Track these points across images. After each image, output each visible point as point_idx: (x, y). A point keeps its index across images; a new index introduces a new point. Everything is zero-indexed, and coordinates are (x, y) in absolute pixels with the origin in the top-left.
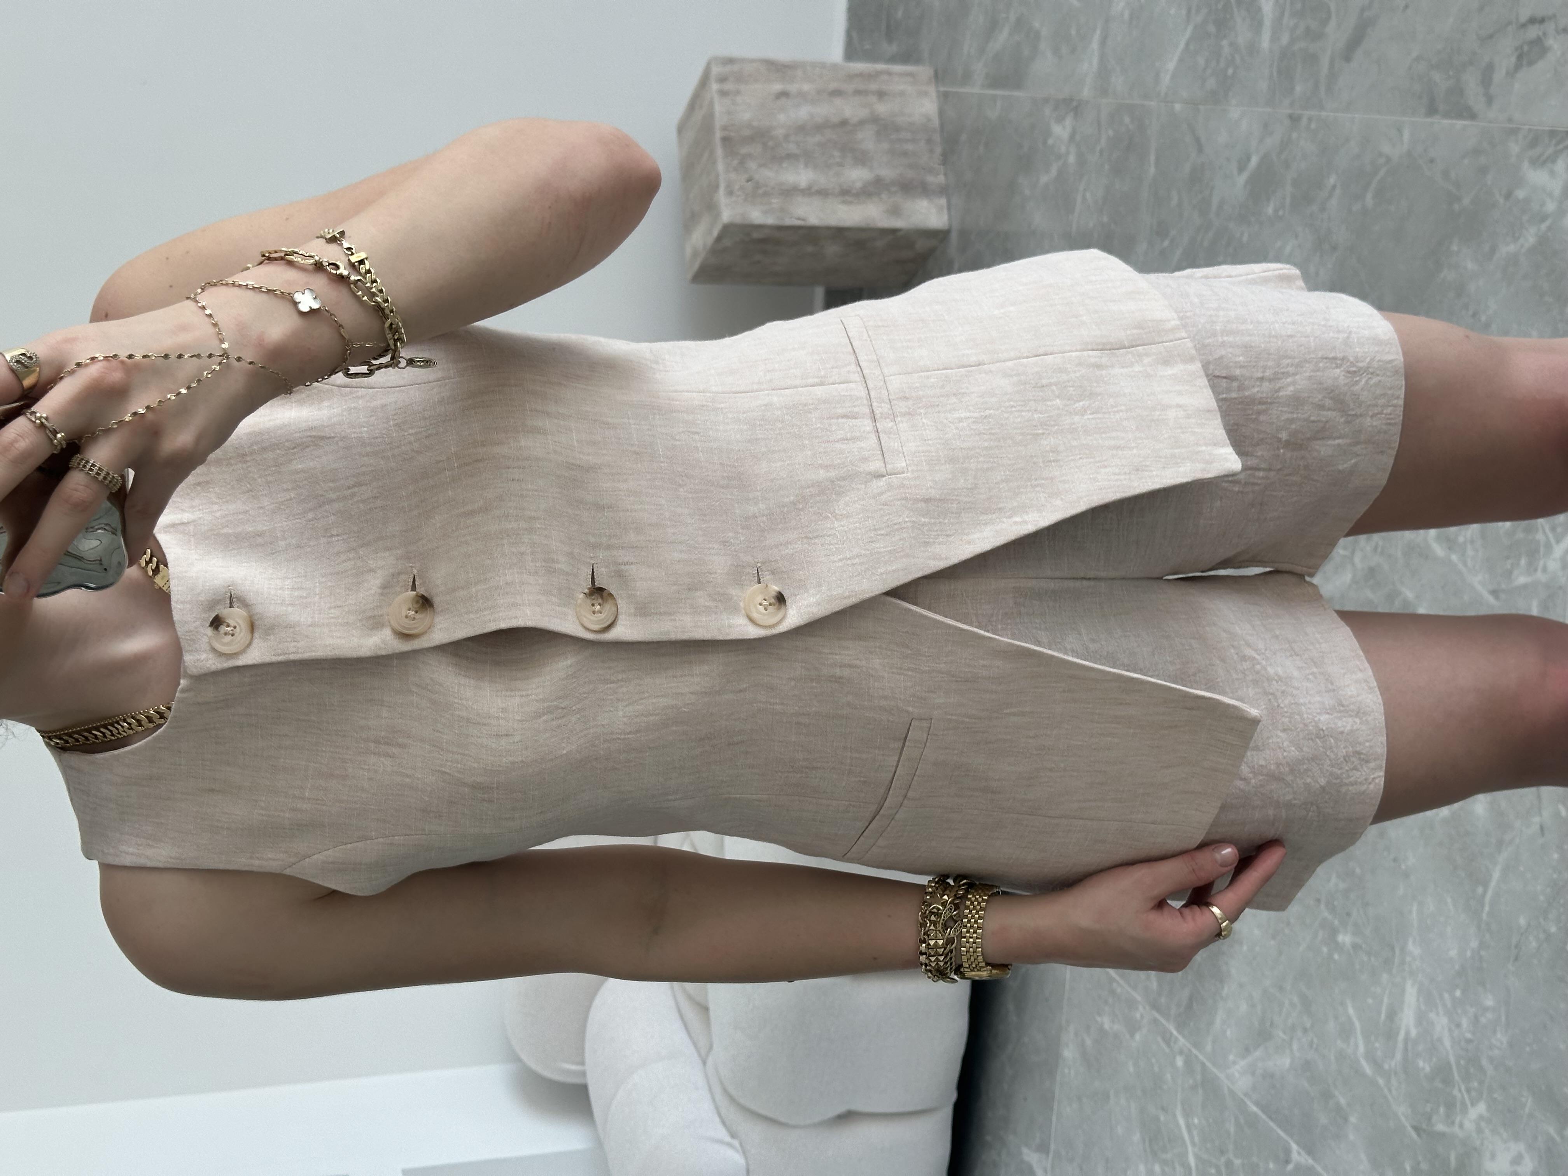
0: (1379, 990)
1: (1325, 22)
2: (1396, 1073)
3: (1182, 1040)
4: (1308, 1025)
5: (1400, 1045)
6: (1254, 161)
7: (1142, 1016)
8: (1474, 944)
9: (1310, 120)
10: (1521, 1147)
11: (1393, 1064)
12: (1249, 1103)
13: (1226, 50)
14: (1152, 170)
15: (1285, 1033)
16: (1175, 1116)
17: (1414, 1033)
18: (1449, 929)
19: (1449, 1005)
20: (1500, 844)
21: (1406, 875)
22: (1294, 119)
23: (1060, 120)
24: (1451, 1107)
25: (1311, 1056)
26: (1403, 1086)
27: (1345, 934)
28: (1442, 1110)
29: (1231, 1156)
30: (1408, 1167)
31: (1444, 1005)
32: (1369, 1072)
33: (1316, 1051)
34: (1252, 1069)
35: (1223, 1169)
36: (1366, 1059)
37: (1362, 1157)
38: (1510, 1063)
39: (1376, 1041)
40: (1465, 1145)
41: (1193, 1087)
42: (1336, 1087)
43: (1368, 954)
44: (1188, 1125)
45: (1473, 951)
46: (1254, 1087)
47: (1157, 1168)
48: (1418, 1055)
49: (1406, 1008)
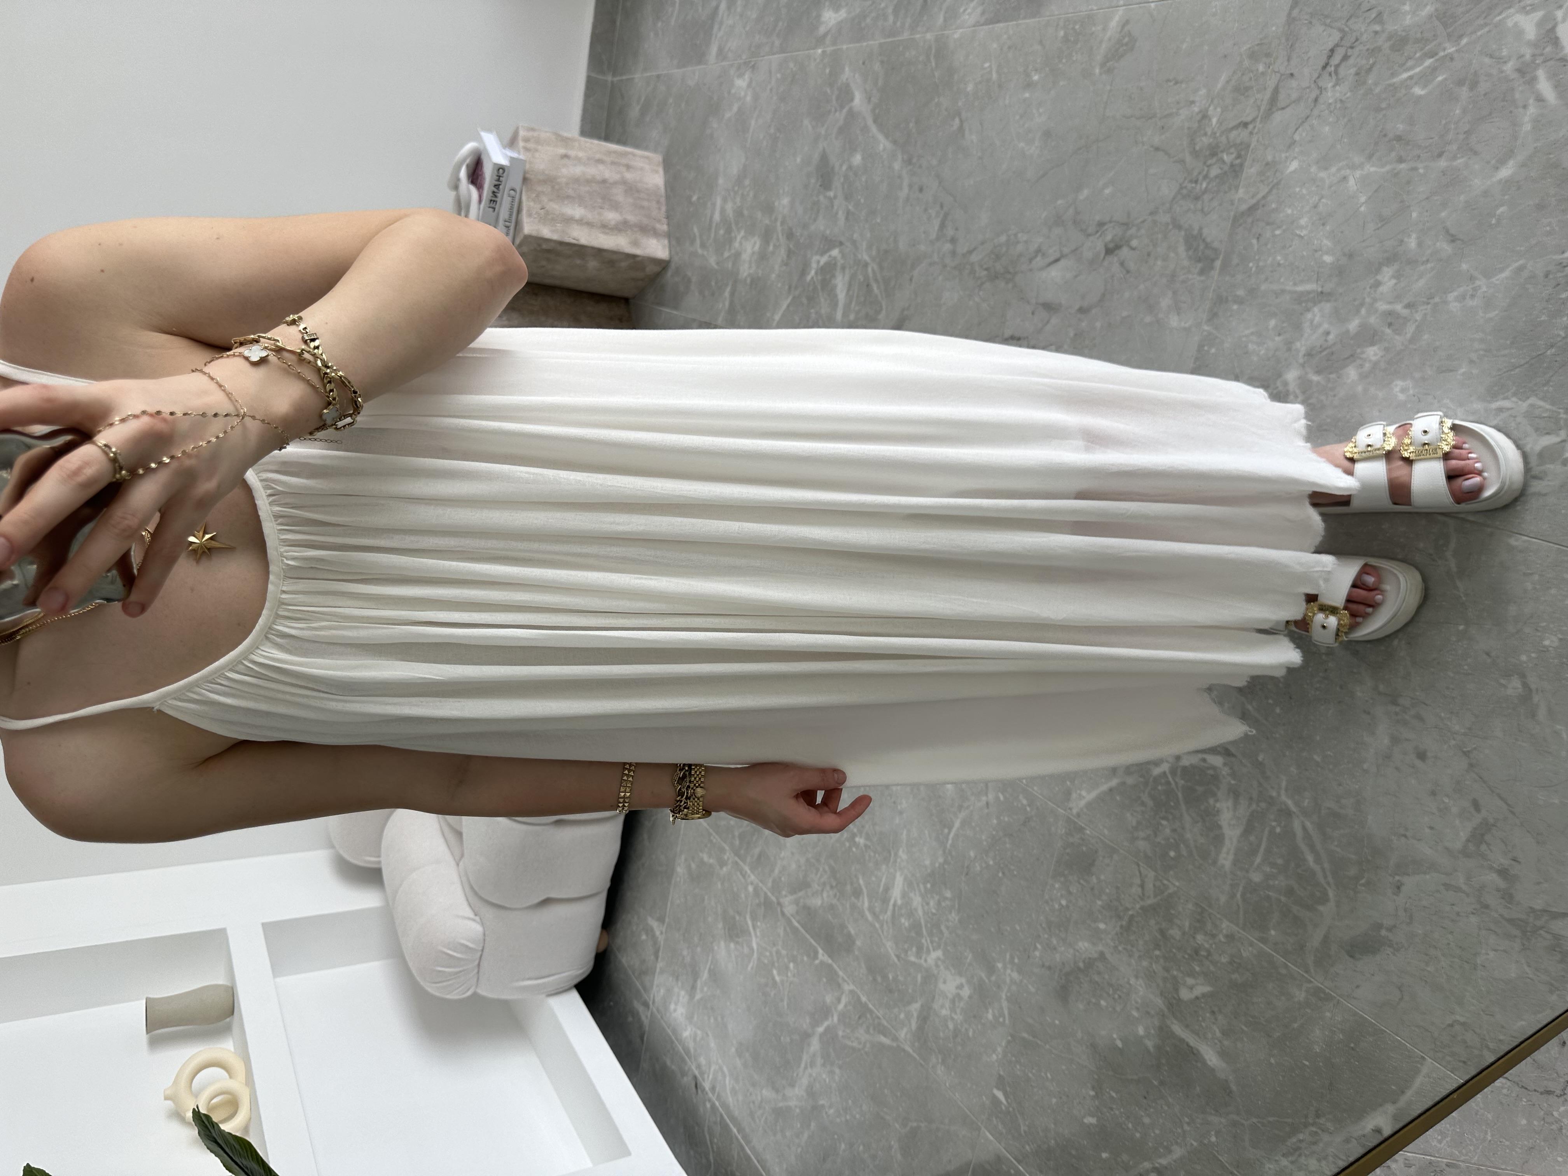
0: (879, 874)
2: (887, 922)
3: (753, 877)
4: (834, 884)
5: (891, 907)
7: (728, 859)
8: (941, 860)
10: (963, 980)
11: (886, 917)
12: (793, 920)
15: (819, 885)
16: (746, 919)
17: (899, 902)
18: (925, 848)
19: (923, 890)
20: (960, 807)
21: (901, 813)
24: (920, 949)
25: (835, 901)
26: (891, 930)
27: (861, 837)
28: (914, 949)
29: (780, 948)
30: (891, 977)
31: (920, 891)
32: (870, 917)
33: (838, 900)
34: (797, 902)
35: (774, 954)
36: (869, 911)
37: (863, 967)
38: (960, 932)
39: (876, 902)
40: (927, 972)
41: (759, 905)
42: (848, 922)
43: (874, 852)
44: (754, 926)
45: (940, 864)
46: (797, 913)
47: (732, 945)
48: (902, 915)
49: (896, 888)
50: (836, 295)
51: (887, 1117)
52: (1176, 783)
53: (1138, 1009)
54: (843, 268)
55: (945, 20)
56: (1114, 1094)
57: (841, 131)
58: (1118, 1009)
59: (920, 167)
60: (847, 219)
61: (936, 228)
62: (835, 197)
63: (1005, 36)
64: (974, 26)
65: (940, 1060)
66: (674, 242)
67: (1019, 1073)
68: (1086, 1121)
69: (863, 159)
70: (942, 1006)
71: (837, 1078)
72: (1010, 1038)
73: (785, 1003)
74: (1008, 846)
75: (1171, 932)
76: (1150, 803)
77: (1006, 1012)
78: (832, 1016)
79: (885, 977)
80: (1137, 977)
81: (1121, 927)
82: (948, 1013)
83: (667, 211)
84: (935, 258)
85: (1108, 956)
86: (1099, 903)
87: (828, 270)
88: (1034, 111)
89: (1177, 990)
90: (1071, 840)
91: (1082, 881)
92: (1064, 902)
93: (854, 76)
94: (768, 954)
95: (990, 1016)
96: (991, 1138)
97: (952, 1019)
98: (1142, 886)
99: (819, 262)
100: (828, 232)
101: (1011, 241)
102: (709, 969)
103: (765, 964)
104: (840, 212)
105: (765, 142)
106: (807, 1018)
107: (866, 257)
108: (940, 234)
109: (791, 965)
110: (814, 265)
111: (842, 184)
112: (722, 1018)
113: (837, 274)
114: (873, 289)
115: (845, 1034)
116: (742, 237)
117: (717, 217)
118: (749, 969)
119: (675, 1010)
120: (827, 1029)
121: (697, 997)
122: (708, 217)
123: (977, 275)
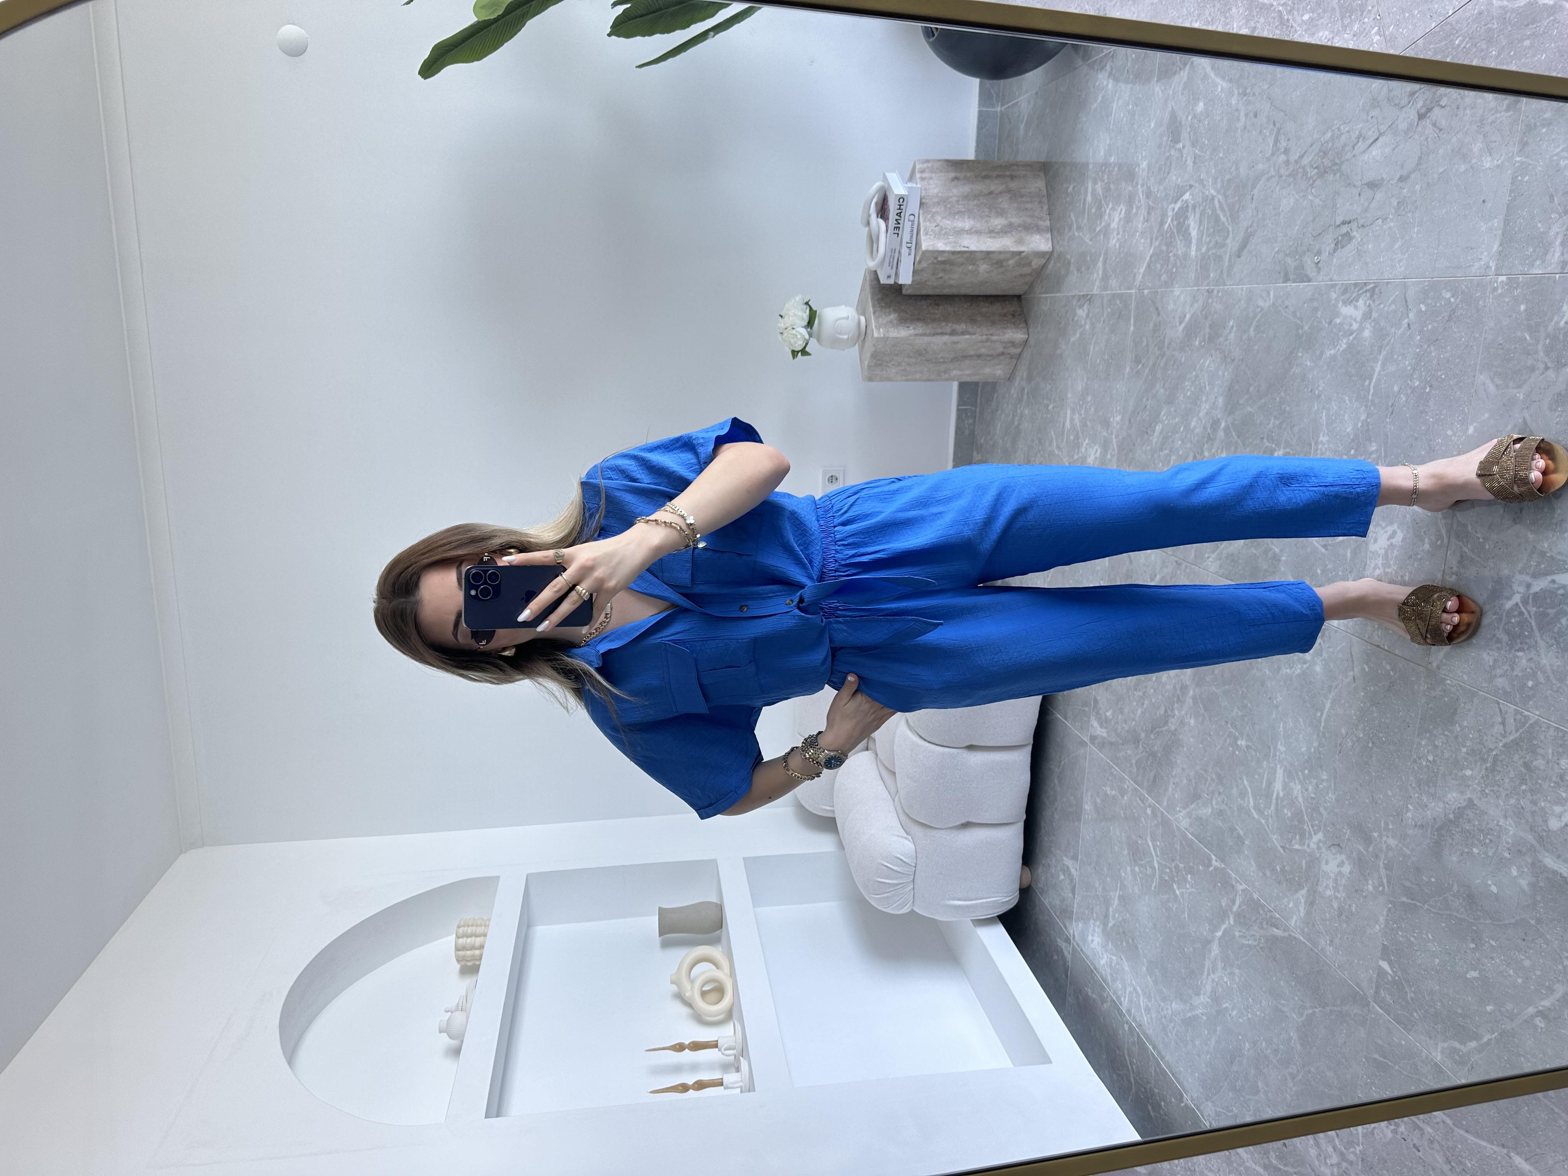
0: (1261, 771)
1: (1226, 238)
2: (1271, 817)
3: (1150, 800)
4: (1221, 791)
5: (1274, 801)
6: (1188, 316)
8: (1316, 744)
9: (1218, 292)
10: (1343, 857)
11: (1270, 812)
12: (1188, 834)
13: (1172, 258)
14: (1132, 328)
15: (1208, 795)
16: (1147, 841)
17: (1281, 794)
18: (1301, 736)
19: (1301, 777)
20: (1330, 688)
21: (1277, 707)
22: (1210, 292)
23: (1081, 307)
24: (1302, 835)
25: (1223, 807)
26: (1276, 823)
27: (1242, 740)
28: (1297, 837)
29: (1177, 862)
30: (1279, 870)
31: (1299, 779)
32: (1256, 816)
33: (1226, 804)
34: (1189, 815)
35: (1174, 869)
36: (1254, 809)
37: (1253, 863)
38: (1337, 810)
39: (1260, 799)
40: (1311, 856)
41: (1157, 825)
42: (1237, 825)
43: (1256, 751)
44: (1154, 846)
45: (1315, 748)
46: (1190, 825)
47: (1137, 869)
48: (1284, 806)
49: (1277, 781)
50: (1190, 234)
51: (1285, 1009)
52: (1529, 612)
53: (1509, 849)
54: (1194, 208)
56: (1493, 943)
57: (1186, 87)
58: (1490, 854)
59: (1254, 94)
60: (1194, 162)
61: (1271, 145)
62: (1184, 147)
65: (1328, 942)
66: (1055, 234)
67: (1401, 939)
68: (1468, 976)
69: (1205, 105)
70: (1327, 887)
71: (1237, 979)
72: (1390, 905)
73: (1186, 915)
74: (1375, 715)
75: (1535, 763)
76: (1505, 638)
77: (1385, 880)
78: (1229, 919)
79: (1273, 870)
80: (1506, 817)
81: (1486, 769)
82: (1333, 892)
83: (1049, 209)
84: (1272, 173)
85: (1475, 802)
86: (1464, 750)
87: (1182, 215)
89: (1546, 822)
90: (1433, 694)
91: (1446, 733)
92: (1431, 758)
94: (1168, 870)
95: (1370, 888)
96: (1381, 1011)
97: (1336, 897)
98: (1503, 723)
99: (1174, 209)
100: (1180, 180)
101: (1336, 135)
102: (1119, 896)
103: (1166, 880)
104: (1189, 159)
105: (1125, 119)
106: (1207, 925)
107: (1213, 192)
108: (1275, 148)
109: (1189, 876)
110: (1170, 214)
111: (1189, 133)
112: (1133, 940)
113: (1189, 215)
114: (1220, 219)
115: (1241, 934)
116: (1111, 209)
117: (1089, 198)
118: (1153, 888)
119: (1092, 941)
120: (1225, 931)
121: (1110, 925)
122: (1082, 201)
123: (1309, 175)
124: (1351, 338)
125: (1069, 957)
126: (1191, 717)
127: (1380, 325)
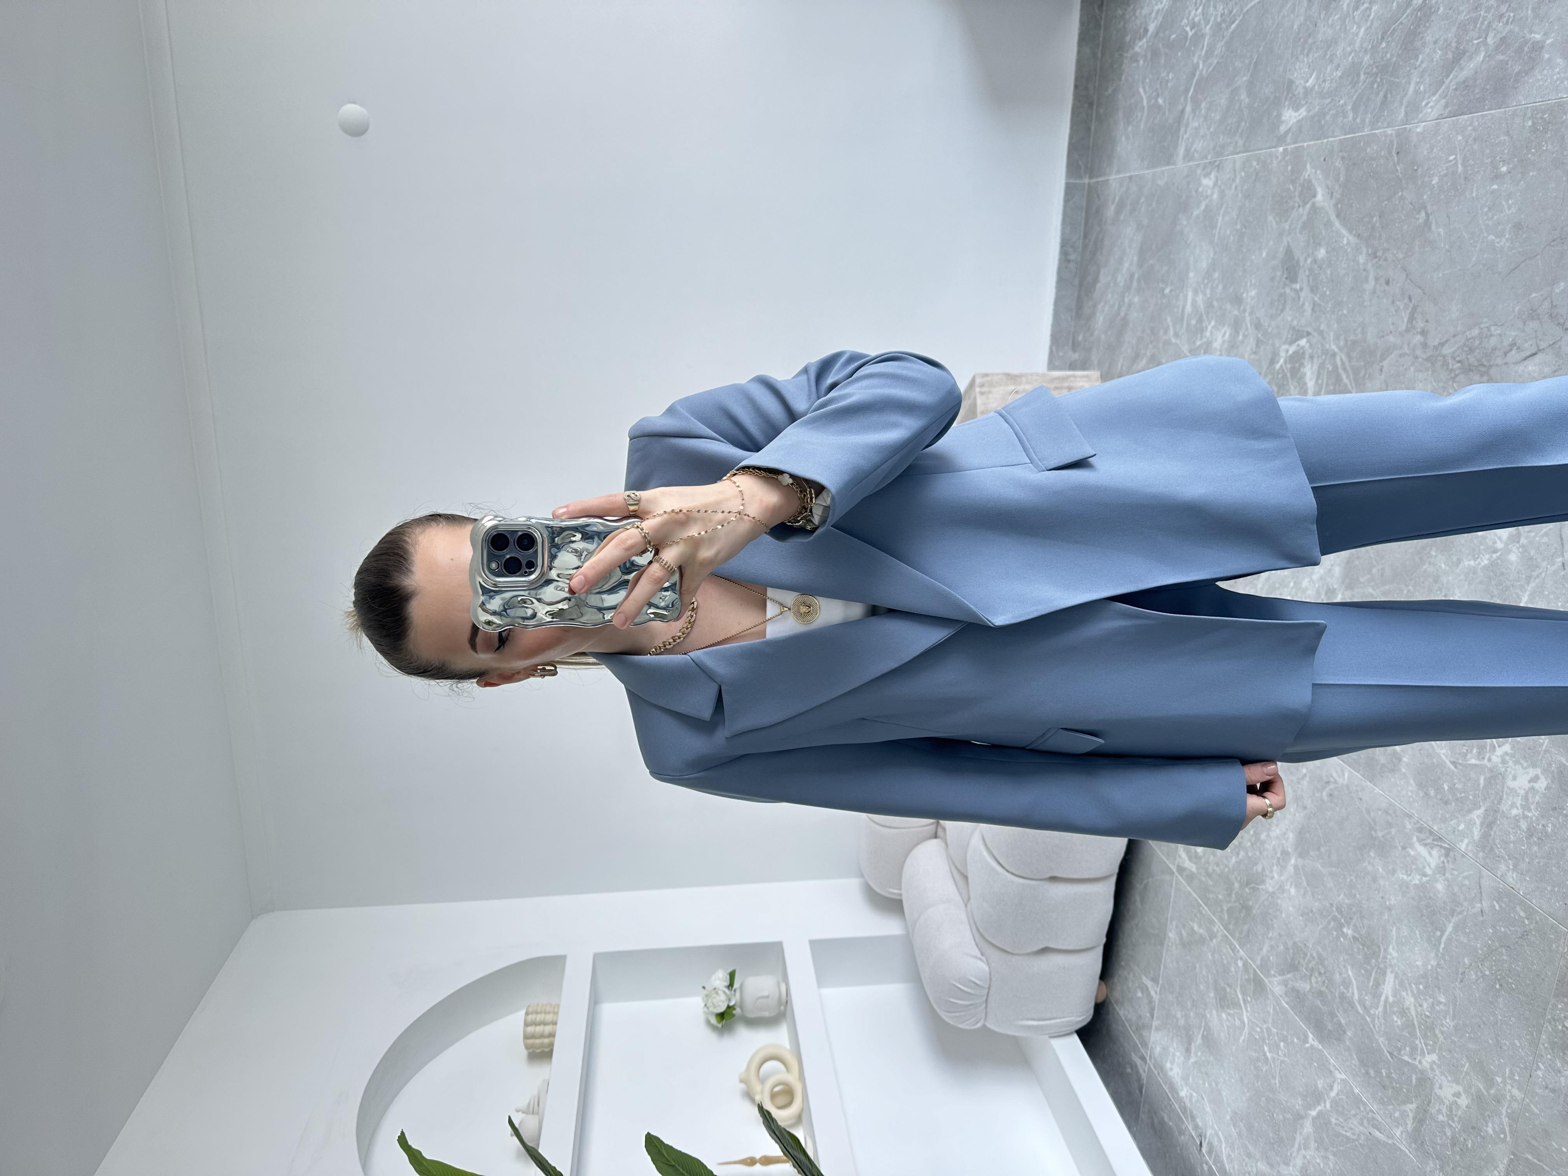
0: (1369, 967)
2: (1378, 1018)
3: (1242, 953)
4: (1323, 972)
5: (1382, 1003)
7: (1218, 931)
8: (1433, 963)
10: (1460, 1089)
11: (1377, 1012)
12: (1283, 1002)
15: (1307, 970)
16: (1236, 992)
17: (1391, 999)
18: (1416, 948)
19: (1415, 991)
20: (1453, 912)
21: (1390, 909)
24: (1414, 1049)
25: (1323, 989)
26: (1383, 1027)
27: (1348, 928)
28: (1408, 1049)
29: (1270, 1025)
30: (1384, 1074)
31: (1412, 991)
32: (1360, 1011)
33: (1327, 987)
34: (1285, 983)
35: (1265, 1031)
36: (1359, 1003)
37: (1355, 1057)
38: (1456, 1039)
39: (1366, 995)
40: (1422, 1074)
41: (1248, 980)
42: (1338, 1012)
43: (1362, 944)
44: (1244, 1000)
45: (1432, 966)
46: (1286, 994)
47: (1224, 1016)
48: (1394, 1013)
49: (1387, 982)
50: (1306, 384)
54: (1312, 357)
55: (1406, 113)
57: (1305, 226)
59: (1386, 260)
60: (1313, 309)
61: (1406, 320)
62: (1301, 289)
63: (1470, 128)
64: (1437, 119)
65: (1438, 1166)
69: (1327, 252)
70: (1439, 1111)
71: (1331, 1165)
72: (1512, 1157)
73: (1277, 1082)
74: (1505, 957)
77: (1507, 1129)
78: (1324, 1102)
79: (1378, 1072)
82: (1446, 1119)
84: (1406, 349)
87: (1297, 359)
88: (1504, 203)
92: (1567, 1024)
93: (1316, 172)
94: (1258, 1030)
95: (1490, 1130)
97: (1450, 1126)
99: (1287, 351)
100: (1295, 322)
101: (1484, 335)
102: (1203, 1034)
103: (1256, 1039)
104: (1307, 304)
105: (1232, 238)
106: (1299, 1099)
107: (1334, 348)
108: (1409, 326)
109: (1282, 1044)
110: (1283, 354)
111: (1308, 277)
112: (1217, 1085)
113: (1305, 363)
114: (1342, 380)
115: (1338, 1122)
116: (1213, 327)
117: (1189, 308)
118: (1241, 1041)
119: (1171, 1069)
120: (1320, 1114)
121: (1192, 1060)
122: (1181, 308)
123: (1450, 366)
124: (1494, 556)
125: (1144, 1076)
126: (1291, 886)
127: (1529, 554)
